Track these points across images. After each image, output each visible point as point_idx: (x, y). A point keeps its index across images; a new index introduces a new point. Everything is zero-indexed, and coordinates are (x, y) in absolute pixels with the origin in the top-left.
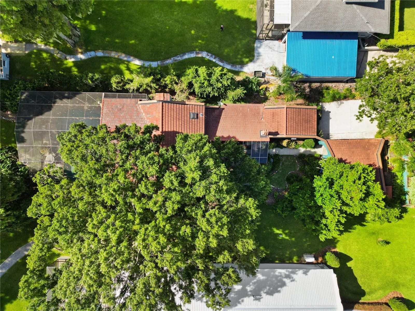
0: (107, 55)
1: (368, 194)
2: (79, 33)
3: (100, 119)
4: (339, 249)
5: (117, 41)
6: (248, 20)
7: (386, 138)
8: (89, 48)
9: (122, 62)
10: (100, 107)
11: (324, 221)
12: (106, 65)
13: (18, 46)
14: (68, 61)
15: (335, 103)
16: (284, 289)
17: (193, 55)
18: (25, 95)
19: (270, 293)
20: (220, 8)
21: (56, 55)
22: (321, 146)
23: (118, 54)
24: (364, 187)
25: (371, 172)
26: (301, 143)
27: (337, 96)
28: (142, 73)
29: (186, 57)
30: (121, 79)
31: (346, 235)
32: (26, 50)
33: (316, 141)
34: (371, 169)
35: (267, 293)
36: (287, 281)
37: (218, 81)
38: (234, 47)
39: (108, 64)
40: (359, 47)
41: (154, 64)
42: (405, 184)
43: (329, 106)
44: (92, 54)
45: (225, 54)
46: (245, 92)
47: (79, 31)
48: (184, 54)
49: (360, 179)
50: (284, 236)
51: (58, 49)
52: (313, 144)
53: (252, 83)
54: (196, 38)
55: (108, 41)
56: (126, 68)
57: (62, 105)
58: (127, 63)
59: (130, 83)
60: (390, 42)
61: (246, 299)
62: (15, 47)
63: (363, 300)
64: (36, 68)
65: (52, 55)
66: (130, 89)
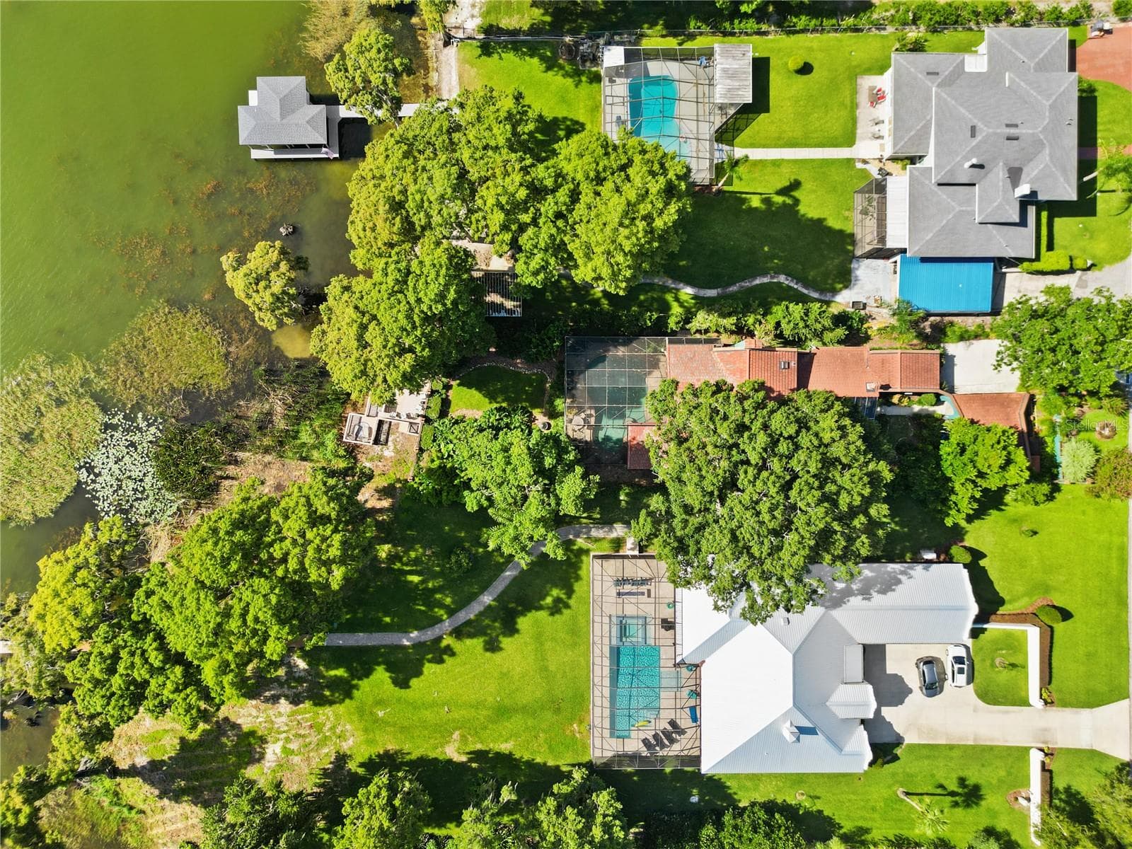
0: (648, 281)
1: (1009, 462)
3: (668, 371)
4: (969, 541)
6: (841, 232)
7: (1032, 392)
9: (669, 290)
10: (665, 355)
11: (953, 498)
15: (961, 344)
16: (899, 588)
17: (766, 280)
18: (570, 342)
19: (883, 592)
20: (803, 216)
22: (942, 403)
23: (664, 280)
24: (1005, 453)
25: (1012, 434)
26: (916, 398)
27: (966, 336)
29: (758, 281)
31: (977, 523)
33: (937, 395)
34: (1012, 431)
35: (879, 592)
36: (903, 578)
37: (816, 321)
38: (823, 269)
40: (995, 269)
41: (712, 293)
42: (1057, 453)
43: (952, 348)
45: (810, 278)
46: (847, 332)
48: (754, 277)
49: (999, 442)
50: (893, 526)
52: (934, 400)
53: (852, 318)
54: (771, 257)
56: (673, 299)
57: (618, 353)
58: (675, 291)
60: (1037, 266)
61: (852, 599)
63: (1002, 611)
64: (553, 300)
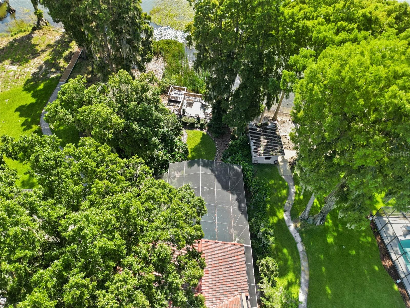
0: (301, 256)
2: (318, 224)
3: (216, 241)
5: (324, 269)
8: (304, 235)
9: (298, 276)
10: (232, 241)
12: (289, 255)
13: (287, 170)
14: (283, 213)
18: (237, 168)
21: (287, 201)
23: (306, 270)
28: (288, 300)
30: (273, 272)
32: (285, 176)
39: (290, 258)
44: (298, 239)
47: (320, 223)
51: (294, 204)
55: (319, 258)
56: (290, 281)
57: (231, 200)
58: (298, 281)
59: (271, 284)
62: (286, 168)
64: (269, 184)
65: (286, 198)
66: (262, 283)
